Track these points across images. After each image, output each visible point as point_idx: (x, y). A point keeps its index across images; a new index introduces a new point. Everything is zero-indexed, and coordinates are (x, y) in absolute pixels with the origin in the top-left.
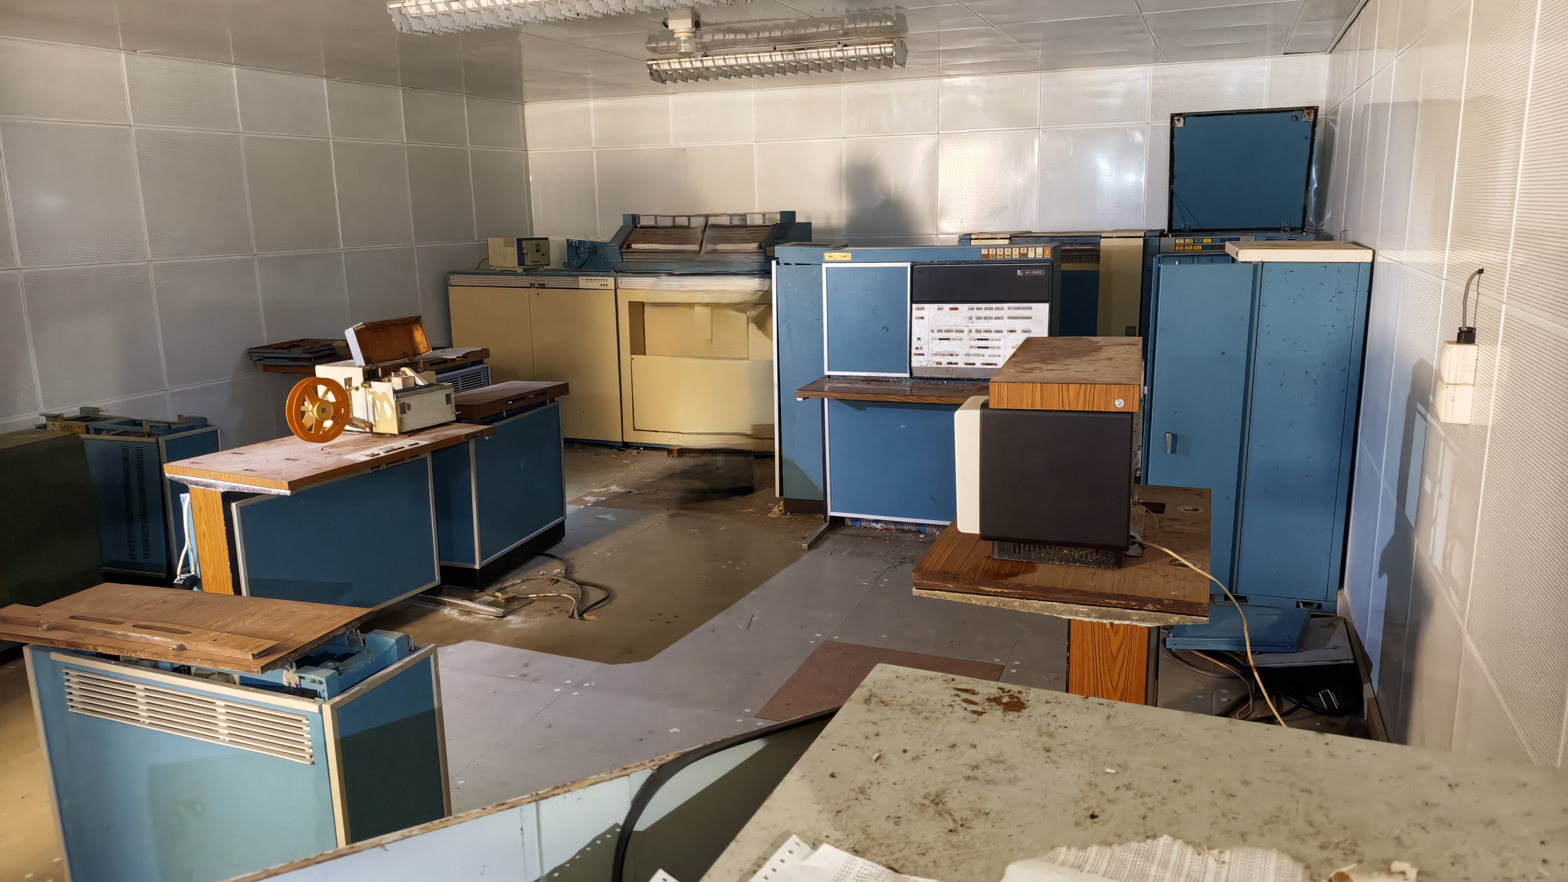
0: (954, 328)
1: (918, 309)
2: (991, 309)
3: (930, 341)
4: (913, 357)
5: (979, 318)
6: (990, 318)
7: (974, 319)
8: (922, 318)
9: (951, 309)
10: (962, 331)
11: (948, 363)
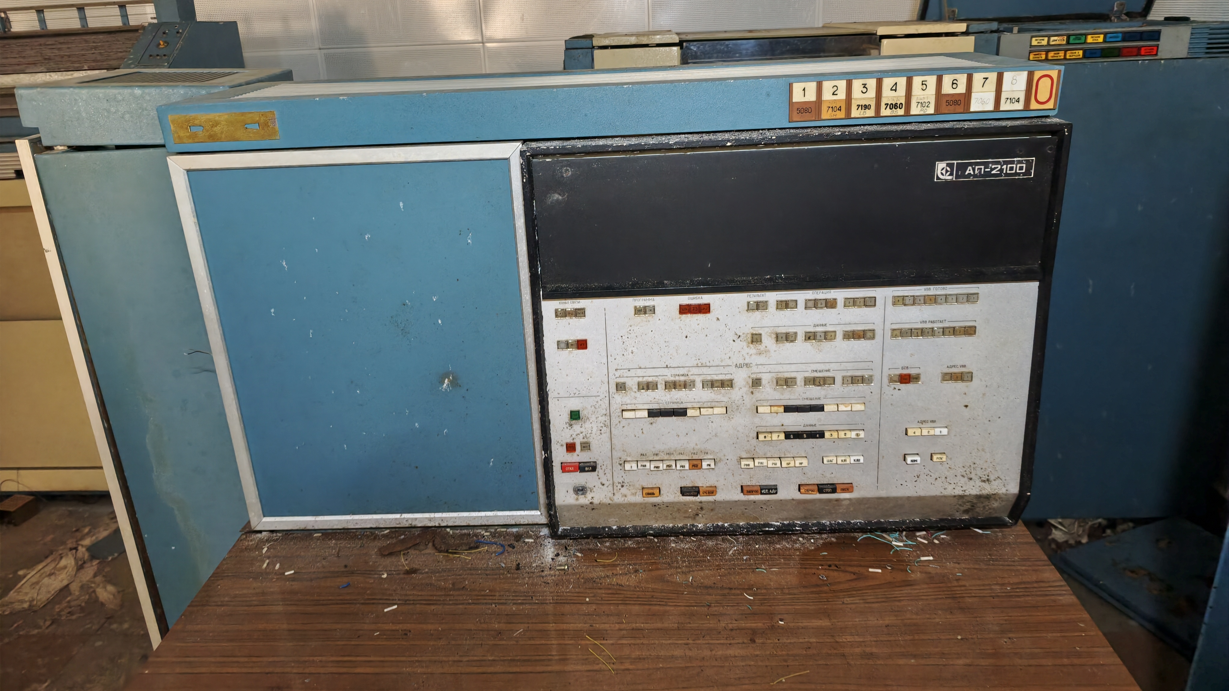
0: (698, 376)
1: (561, 314)
2: (831, 304)
3: (615, 421)
4: (559, 477)
5: (788, 337)
6: (828, 336)
7: (768, 341)
8: (582, 344)
9: (685, 310)
10: (727, 384)
11: (684, 491)
